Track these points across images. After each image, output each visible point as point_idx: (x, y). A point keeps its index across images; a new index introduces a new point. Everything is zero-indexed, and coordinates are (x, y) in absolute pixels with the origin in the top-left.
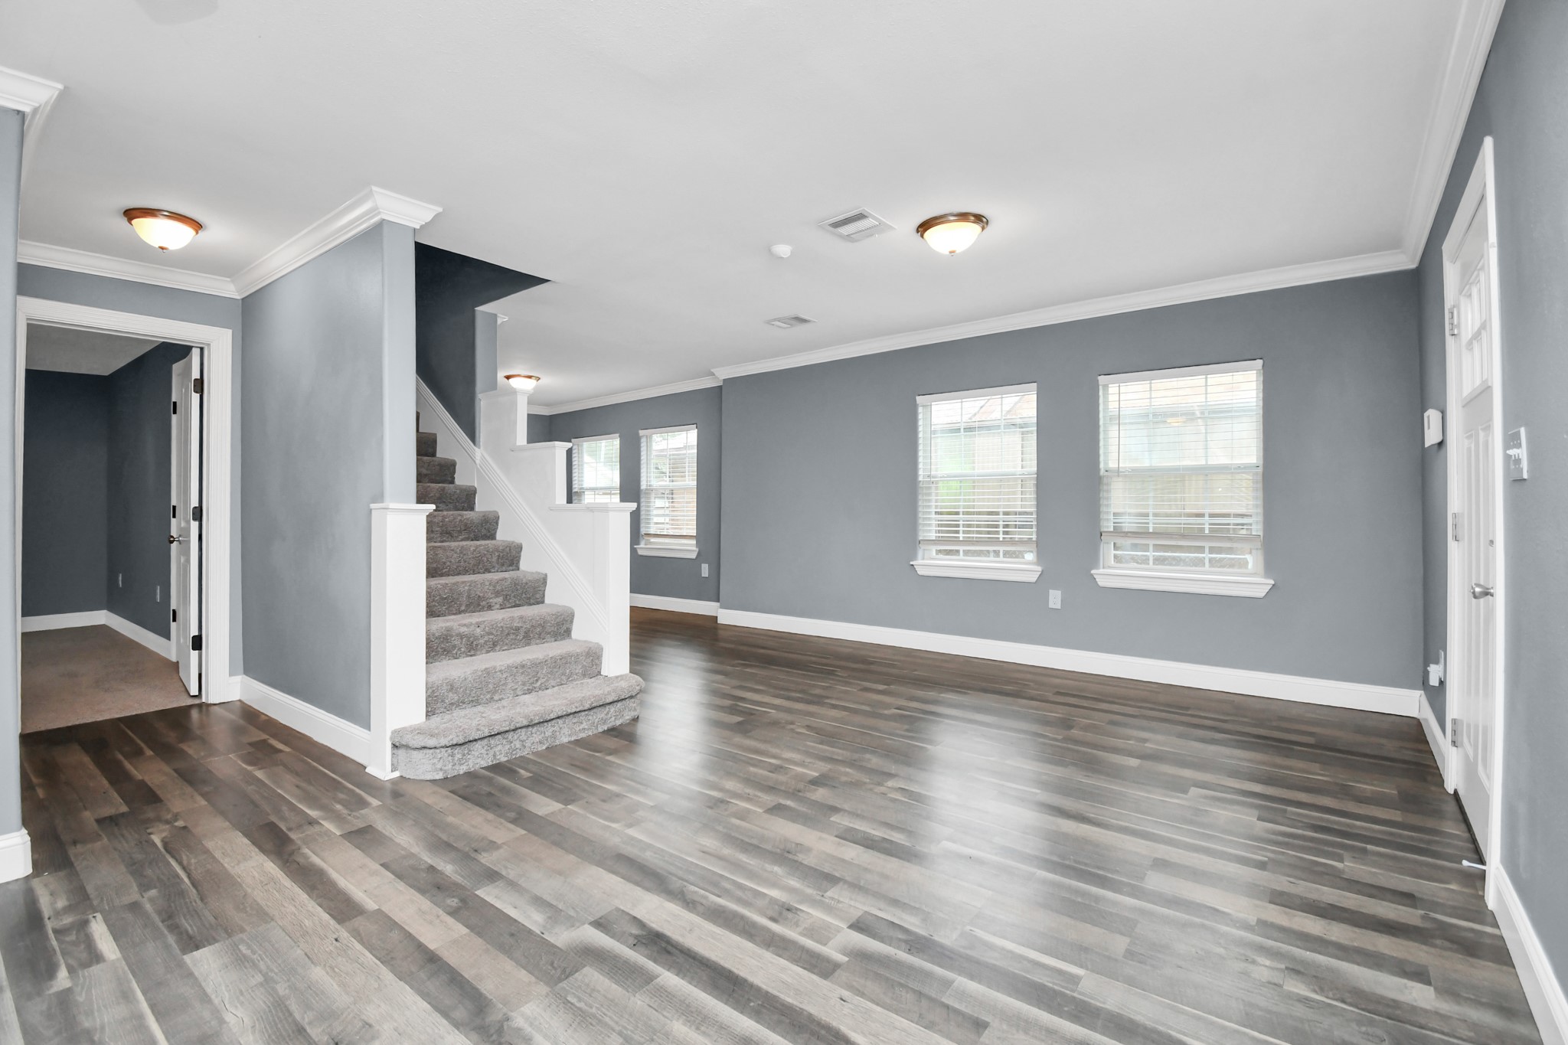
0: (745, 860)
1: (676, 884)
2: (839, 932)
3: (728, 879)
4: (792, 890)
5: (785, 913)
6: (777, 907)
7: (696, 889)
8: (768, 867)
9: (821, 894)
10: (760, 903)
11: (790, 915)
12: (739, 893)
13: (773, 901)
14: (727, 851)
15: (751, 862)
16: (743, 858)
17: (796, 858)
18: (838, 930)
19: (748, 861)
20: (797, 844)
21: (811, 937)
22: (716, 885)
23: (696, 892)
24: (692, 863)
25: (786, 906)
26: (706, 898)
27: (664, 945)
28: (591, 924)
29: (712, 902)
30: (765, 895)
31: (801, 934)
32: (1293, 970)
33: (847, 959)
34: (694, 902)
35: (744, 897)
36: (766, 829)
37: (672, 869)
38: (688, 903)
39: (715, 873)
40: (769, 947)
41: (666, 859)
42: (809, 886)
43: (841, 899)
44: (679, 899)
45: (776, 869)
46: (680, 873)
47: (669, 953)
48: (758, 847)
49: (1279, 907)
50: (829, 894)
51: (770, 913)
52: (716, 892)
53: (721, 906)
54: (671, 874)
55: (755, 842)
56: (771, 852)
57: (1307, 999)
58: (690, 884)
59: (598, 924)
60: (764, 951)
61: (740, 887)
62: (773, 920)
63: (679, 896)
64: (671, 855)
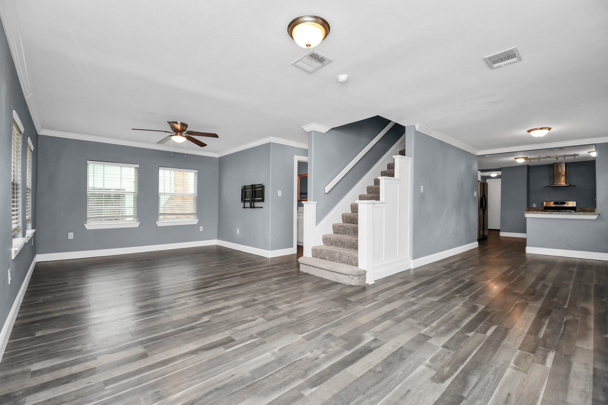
32: (80, 351)
49: (91, 368)
57: (74, 346)
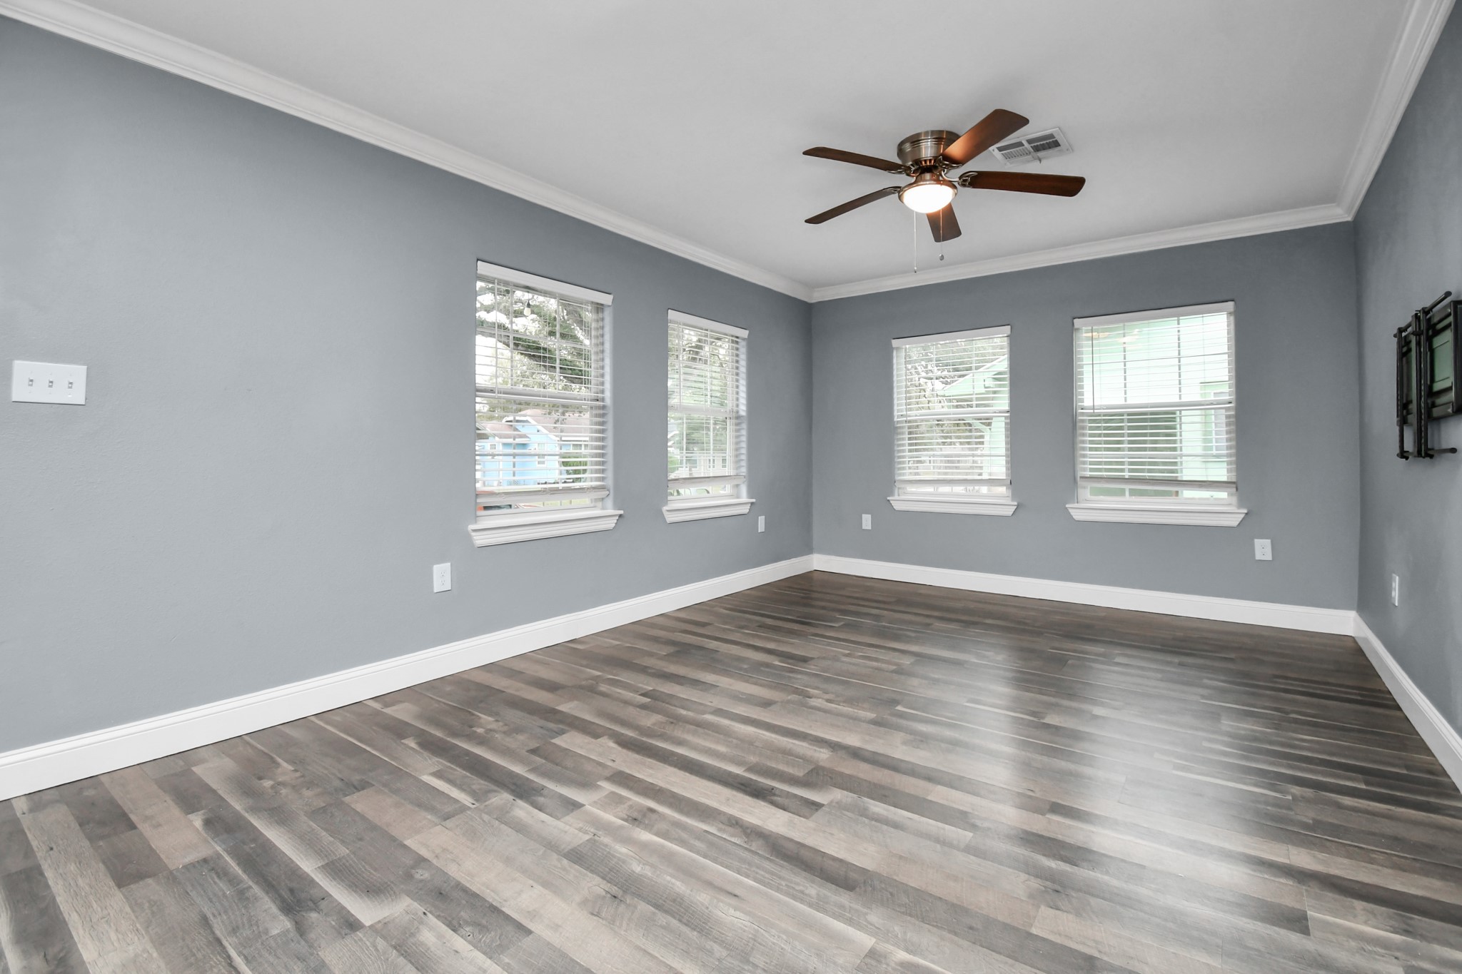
0: (678, 883)
1: (756, 845)
2: (595, 802)
3: (698, 853)
4: (628, 841)
5: (639, 817)
6: (647, 822)
7: (733, 840)
8: (648, 872)
9: (596, 838)
10: (663, 826)
11: (635, 815)
12: (684, 835)
13: (648, 828)
14: (702, 898)
15: (668, 878)
16: (679, 886)
17: (607, 886)
18: (595, 804)
19: (673, 880)
20: (598, 915)
21: (621, 797)
22: (711, 844)
23: (732, 836)
24: (747, 876)
25: (637, 823)
26: (720, 830)
27: (748, 789)
28: (823, 805)
29: (713, 825)
30: (657, 834)
31: (629, 799)
33: (598, 783)
34: (731, 825)
35: (680, 831)
36: (638, 948)
37: (767, 865)
38: (737, 823)
39: (715, 860)
40: (659, 790)
41: (783, 883)
42: (606, 846)
43: (577, 831)
44: (747, 828)
45: (637, 868)
46: (756, 860)
47: (742, 784)
48: (657, 906)
50: (587, 837)
51: (654, 816)
52: (709, 836)
53: (703, 821)
54: (767, 858)
55: (663, 918)
56: (640, 896)
58: (740, 846)
59: (817, 806)
60: (664, 786)
61: (682, 843)
62: (652, 810)
63: (749, 831)
64: (778, 890)
